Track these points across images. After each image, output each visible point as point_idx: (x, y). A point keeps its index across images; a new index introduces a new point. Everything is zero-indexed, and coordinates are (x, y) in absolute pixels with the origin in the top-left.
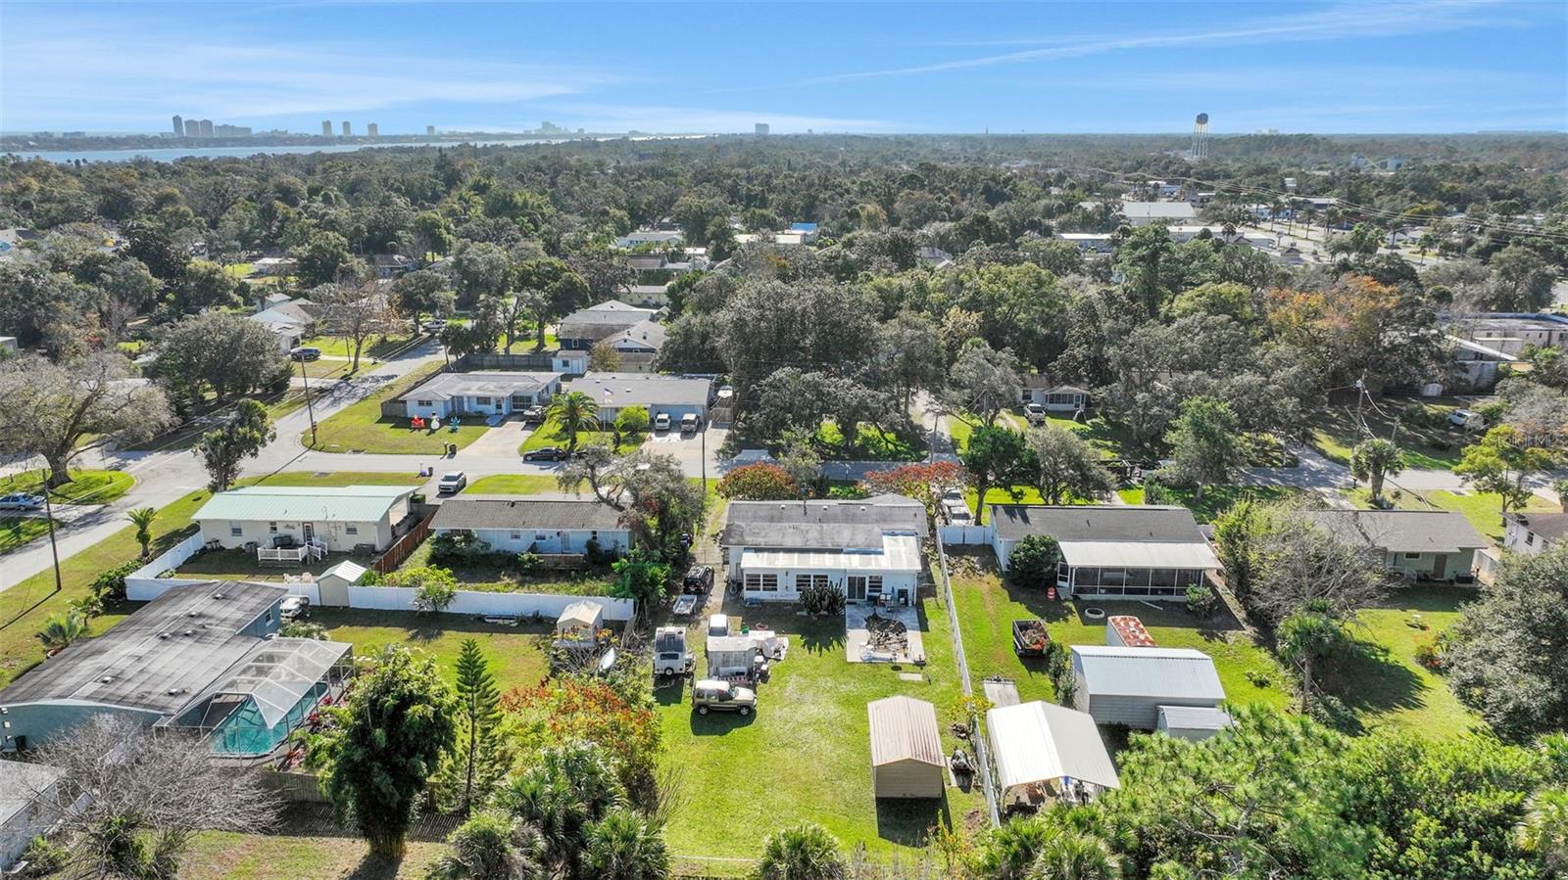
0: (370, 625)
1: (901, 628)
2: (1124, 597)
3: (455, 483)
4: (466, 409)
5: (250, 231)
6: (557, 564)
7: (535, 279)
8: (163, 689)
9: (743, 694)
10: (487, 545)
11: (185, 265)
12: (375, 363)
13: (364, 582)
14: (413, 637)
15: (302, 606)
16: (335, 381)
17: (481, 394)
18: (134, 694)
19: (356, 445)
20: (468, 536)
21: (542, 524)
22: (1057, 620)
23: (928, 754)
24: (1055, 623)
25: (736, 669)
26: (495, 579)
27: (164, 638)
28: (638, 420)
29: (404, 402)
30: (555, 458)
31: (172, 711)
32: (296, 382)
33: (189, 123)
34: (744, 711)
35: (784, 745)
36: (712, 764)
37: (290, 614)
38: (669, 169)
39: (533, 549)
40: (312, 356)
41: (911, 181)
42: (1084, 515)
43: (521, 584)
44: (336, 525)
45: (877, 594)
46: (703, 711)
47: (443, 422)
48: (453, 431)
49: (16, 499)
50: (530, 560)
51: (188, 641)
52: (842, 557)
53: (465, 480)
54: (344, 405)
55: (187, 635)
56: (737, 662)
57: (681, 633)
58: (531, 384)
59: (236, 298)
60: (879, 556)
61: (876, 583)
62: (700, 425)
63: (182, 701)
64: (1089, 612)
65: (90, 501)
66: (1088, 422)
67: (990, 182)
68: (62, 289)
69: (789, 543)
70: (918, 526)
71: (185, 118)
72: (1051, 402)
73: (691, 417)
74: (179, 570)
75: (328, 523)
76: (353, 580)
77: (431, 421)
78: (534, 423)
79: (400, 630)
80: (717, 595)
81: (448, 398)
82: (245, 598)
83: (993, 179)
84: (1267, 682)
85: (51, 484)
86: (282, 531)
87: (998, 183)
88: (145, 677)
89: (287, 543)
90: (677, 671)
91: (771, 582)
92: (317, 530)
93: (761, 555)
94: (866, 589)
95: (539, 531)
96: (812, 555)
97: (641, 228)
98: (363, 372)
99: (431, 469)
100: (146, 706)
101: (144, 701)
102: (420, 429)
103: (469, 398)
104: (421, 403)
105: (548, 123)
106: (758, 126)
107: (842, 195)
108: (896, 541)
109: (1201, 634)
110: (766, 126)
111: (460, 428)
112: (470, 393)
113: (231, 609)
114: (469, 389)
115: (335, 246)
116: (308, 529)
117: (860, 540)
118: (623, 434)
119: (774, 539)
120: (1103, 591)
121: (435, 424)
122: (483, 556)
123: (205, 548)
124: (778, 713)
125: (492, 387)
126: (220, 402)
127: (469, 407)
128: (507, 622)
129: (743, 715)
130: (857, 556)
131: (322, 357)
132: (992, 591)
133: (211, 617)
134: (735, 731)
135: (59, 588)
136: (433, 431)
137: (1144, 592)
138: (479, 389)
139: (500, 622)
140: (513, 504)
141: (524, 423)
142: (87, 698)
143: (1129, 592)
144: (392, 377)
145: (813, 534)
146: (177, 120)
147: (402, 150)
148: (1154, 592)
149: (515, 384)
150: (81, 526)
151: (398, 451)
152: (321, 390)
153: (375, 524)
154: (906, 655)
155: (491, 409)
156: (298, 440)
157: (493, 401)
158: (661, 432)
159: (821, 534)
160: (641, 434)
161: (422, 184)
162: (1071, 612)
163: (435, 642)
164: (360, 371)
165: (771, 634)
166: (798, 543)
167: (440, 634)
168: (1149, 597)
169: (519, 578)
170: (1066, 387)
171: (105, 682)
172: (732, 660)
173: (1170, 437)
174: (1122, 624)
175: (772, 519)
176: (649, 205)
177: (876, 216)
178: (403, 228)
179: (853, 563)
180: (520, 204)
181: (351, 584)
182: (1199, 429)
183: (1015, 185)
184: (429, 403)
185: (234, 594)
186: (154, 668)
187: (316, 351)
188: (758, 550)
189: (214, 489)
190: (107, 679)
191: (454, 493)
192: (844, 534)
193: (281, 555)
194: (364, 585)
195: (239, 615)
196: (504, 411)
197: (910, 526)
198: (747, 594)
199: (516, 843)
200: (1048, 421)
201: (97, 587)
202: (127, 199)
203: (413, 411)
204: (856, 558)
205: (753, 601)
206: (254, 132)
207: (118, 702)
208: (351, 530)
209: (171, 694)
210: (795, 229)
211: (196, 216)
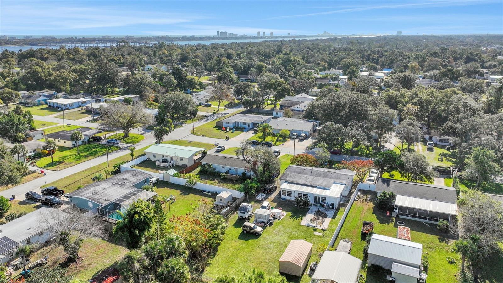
0: (172, 189)
1: (325, 216)
2: (417, 219)
3: (220, 149)
4: (239, 126)
5: (214, 67)
6: (232, 178)
7: (273, 86)
8: (104, 198)
9: (259, 229)
10: (214, 169)
11: (186, 77)
12: (225, 109)
13: (175, 175)
14: (181, 194)
15: (157, 180)
16: (211, 114)
17: (244, 121)
18: (97, 199)
19: (204, 134)
20: (209, 166)
21: (231, 165)
22: (385, 223)
23: (298, 262)
24: (384, 224)
25: (262, 220)
26: (213, 180)
27: (113, 184)
28: (286, 134)
29: (222, 122)
30: (255, 144)
31: (103, 205)
32: (199, 113)
33: (222, 33)
34: (257, 234)
35: (262, 248)
36: (237, 249)
37: (153, 182)
38: (352, 48)
39: (227, 172)
40: (209, 106)
41: (435, 54)
42: (412, 187)
43: (219, 182)
44: (178, 158)
45: (323, 203)
46: (245, 232)
47: (231, 129)
48: (233, 132)
49: (113, 140)
50: (224, 175)
51: (119, 186)
52: (315, 189)
53: (225, 148)
54: (208, 121)
55: (119, 184)
56: (263, 218)
57: (248, 206)
58: (260, 119)
59: (198, 87)
60: (328, 191)
61: (324, 199)
62: (306, 137)
63: (107, 202)
64: (399, 223)
65: (130, 143)
66: (451, 151)
67: (469, 55)
68: (149, 83)
69: (299, 182)
70: (347, 182)
71: (220, 31)
72: (439, 141)
73: (303, 135)
74: (137, 165)
75: (176, 157)
76: (172, 175)
77: (227, 128)
78: (256, 132)
79: (179, 191)
80: (274, 196)
81: (234, 122)
82: (139, 176)
83: (471, 53)
84: (455, 262)
85: (124, 137)
86: (165, 158)
87: (472, 55)
88: (103, 194)
89: (165, 161)
90: (244, 218)
91: (290, 194)
92: (173, 158)
93: (289, 184)
94: (320, 201)
95: (230, 167)
96: (305, 187)
97: (332, 69)
98: (220, 112)
99: (218, 144)
100: (98, 202)
101: (99, 201)
102: (224, 131)
103: (240, 122)
104: (227, 123)
105: (326, 32)
106: (398, 32)
107: (406, 59)
108: (337, 186)
109: (439, 239)
110: (401, 32)
111: (235, 132)
112: (241, 121)
113: (134, 179)
114: (241, 120)
115: (229, 73)
116: (171, 158)
117: (324, 184)
118: (280, 138)
119: (296, 180)
120: (409, 216)
121: (228, 130)
122: (213, 172)
123: (147, 160)
124: (268, 237)
125: (248, 120)
126: (178, 118)
127: (240, 125)
128: (208, 193)
129: (256, 235)
130: (320, 189)
131: (212, 106)
132: (369, 209)
133: (128, 180)
134: (251, 240)
135: (108, 166)
136: (227, 132)
137: (426, 219)
138: (244, 120)
139: (206, 193)
140: (226, 157)
141: (254, 132)
142: (87, 197)
143: (419, 218)
144: (226, 114)
145: (310, 179)
146: (218, 32)
147: (274, 41)
148: (429, 219)
149: (256, 119)
150: (125, 150)
151: (214, 137)
152: (205, 116)
153: (187, 159)
154: (321, 226)
155: (246, 126)
156: (190, 131)
157: (247, 124)
158: (293, 139)
159: (312, 180)
160: (286, 139)
161: (269, 53)
162: (392, 221)
163: (186, 196)
164: (219, 111)
165: (280, 211)
166: (303, 182)
167: (188, 194)
168: (427, 221)
169: (219, 180)
170: (446, 137)
171: (93, 194)
172: (261, 217)
173: (466, 161)
174: (402, 230)
175: (300, 173)
176: (336, 61)
177: (415, 67)
178: (253, 67)
179: (317, 192)
180: (293, 60)
181: (171, 176)
182: (476, 159)
183: (480, 56)
184: (229, 123)
185: (137, 174)
186: (106, 192)
187: (210, 104)
188: (289, 182)
189: (156, 143)
190: (94, 193)
191: (220, 152)
192: (320, 181)
193: (162, 164)
194: (174, 176)
195: (135, 181)
196: (250, 127)
197: (345, 182)
198: (282, 197)
199: (139, 261)
200: (435, 148)
201: (115, 167)
202: (187, 56)
203: (224, 125)
204: (319, 190)
205: (283, 199)
206: (238, 35)
207: (93, 200)
208: (182, 160)
209: (106, 200)
210: (384, 70)
211: (200, 62)
